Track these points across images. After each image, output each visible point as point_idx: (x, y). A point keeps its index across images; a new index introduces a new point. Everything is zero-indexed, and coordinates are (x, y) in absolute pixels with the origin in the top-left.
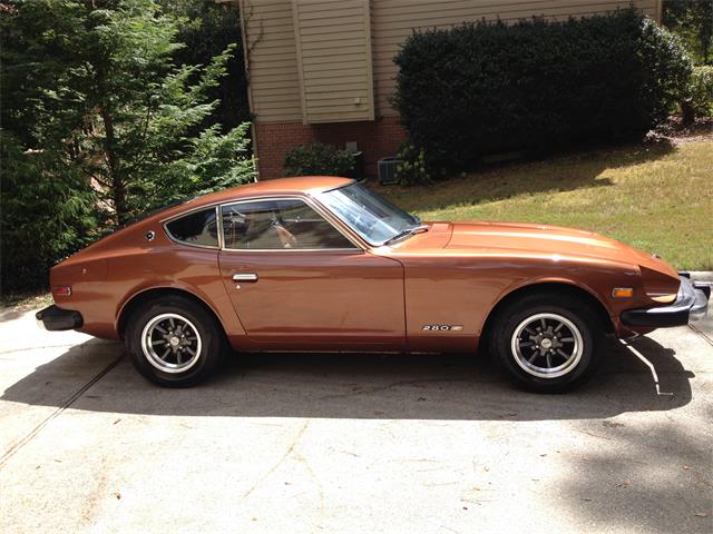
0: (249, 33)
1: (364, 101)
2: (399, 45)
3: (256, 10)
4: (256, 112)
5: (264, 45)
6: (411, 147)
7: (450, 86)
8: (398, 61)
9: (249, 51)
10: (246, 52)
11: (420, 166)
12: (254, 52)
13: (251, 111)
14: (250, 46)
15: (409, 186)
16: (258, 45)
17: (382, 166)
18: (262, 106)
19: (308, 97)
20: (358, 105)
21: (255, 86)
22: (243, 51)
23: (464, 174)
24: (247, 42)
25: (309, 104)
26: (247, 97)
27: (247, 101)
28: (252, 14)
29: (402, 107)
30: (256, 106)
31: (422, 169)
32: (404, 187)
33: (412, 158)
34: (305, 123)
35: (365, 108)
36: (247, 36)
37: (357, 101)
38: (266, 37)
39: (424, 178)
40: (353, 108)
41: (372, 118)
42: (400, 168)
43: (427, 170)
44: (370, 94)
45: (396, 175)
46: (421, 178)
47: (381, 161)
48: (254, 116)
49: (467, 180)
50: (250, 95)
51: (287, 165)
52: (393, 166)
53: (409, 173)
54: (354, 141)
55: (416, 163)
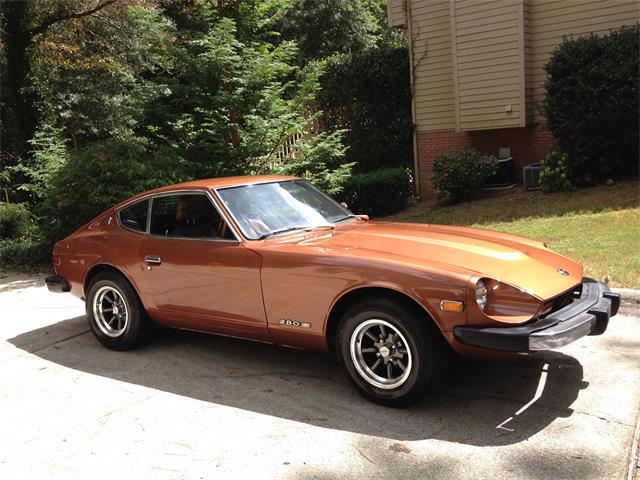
0: (415, 51)
1: (516, 108)
2: (551, 53)
3: (423, 30)
4: (418, 122)
5: (427, 61)
6: (554, 153)
7: (595, 92)
8: (548, 68)
9: (414, 68)
10: (411, 69)
11: (561, 172)
12: (419, 69)
13: (414, 121)
14: (416, 63)
15: (551, 191)
16: (422, 62)
17: (528, 171)
18: (423, 116)
19: (463, 106)
20: (509, 112)
21: (418, 99)
22: (409, 67)
23: (611, 181)
24: (413, 59)
25: (463, 113)
26: (410, 108)
27: (411, 112)
28: (418, 34)
29: (549, 114)
30: (418, 118)
31: (563, 175)
32: (545, 193)
33: (553, 164)
34: (458, 130)
35: (515, 115)
36: (413, 54)
37: (508, 108)
38: (429, 54)
39: (565, 184)
40: (504, 116)
41: (523, 125)
42: (542, 174)
43: (567, 176)
44: (522, 101)
45: (540, 181)
46: (562, 185)
47: (528, 167)
48: (416, 126)
49: (613, 187)
50: (413, 107)
51: (435, 170)
52: (537, 172)
53: (551, 179)
54: (507, 147)
55: (557, 169)
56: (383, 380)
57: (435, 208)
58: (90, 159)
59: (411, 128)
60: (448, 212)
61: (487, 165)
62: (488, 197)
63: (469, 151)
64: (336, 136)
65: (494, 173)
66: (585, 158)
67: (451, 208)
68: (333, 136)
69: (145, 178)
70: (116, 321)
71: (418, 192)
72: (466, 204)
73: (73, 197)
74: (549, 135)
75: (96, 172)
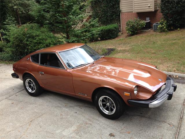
1: (151, 5)
4: (122, 9)
6: (162, 20)
11: (164, 26)
13: (120, 9)
15: (161, 32)
17: (154, 25)
18: (123, 7)
19: (135, 5)
20: (149, 7)
21: (122, 2)
25: (135, 7)
26: (119, 5)
27: (119, 6)
29: (161, 8)
31: (165, 27)
32: (159, 32)
34: (134, 12)
35: (151, 7)
37: (149, 5)
39: (165, 30)
40: (148, 8)
41: (153, 11)
42: (158, 27)
43: (166, 27)
44: (153, 3)
45: (158, 28)
46: (164, 30)
47: (155, 24)
48: (121, 11)
49: (180, 31)
50: (120, 5)
51: (127, 25)
52: (157, 26)
53: (161, 28)
54: (148, 17)
55: (163, 25)
56: (108, 112)
57: (126, 37)
58: (22, 30)
59: (120, 11)
60: (130, 39)
61: (142, 24)
62: (143, 33)
63: (137, 19)
64: (96, 20)
65: (144, 26)
66: (172, 22)
67: (131, 37)
68: (95, 20)
69: (39, 36)
70: (32, 88)
71: (121, 31)
72: (136, 36)
73: (18, 42)
74: (161, 14)
75: (24, 34)
